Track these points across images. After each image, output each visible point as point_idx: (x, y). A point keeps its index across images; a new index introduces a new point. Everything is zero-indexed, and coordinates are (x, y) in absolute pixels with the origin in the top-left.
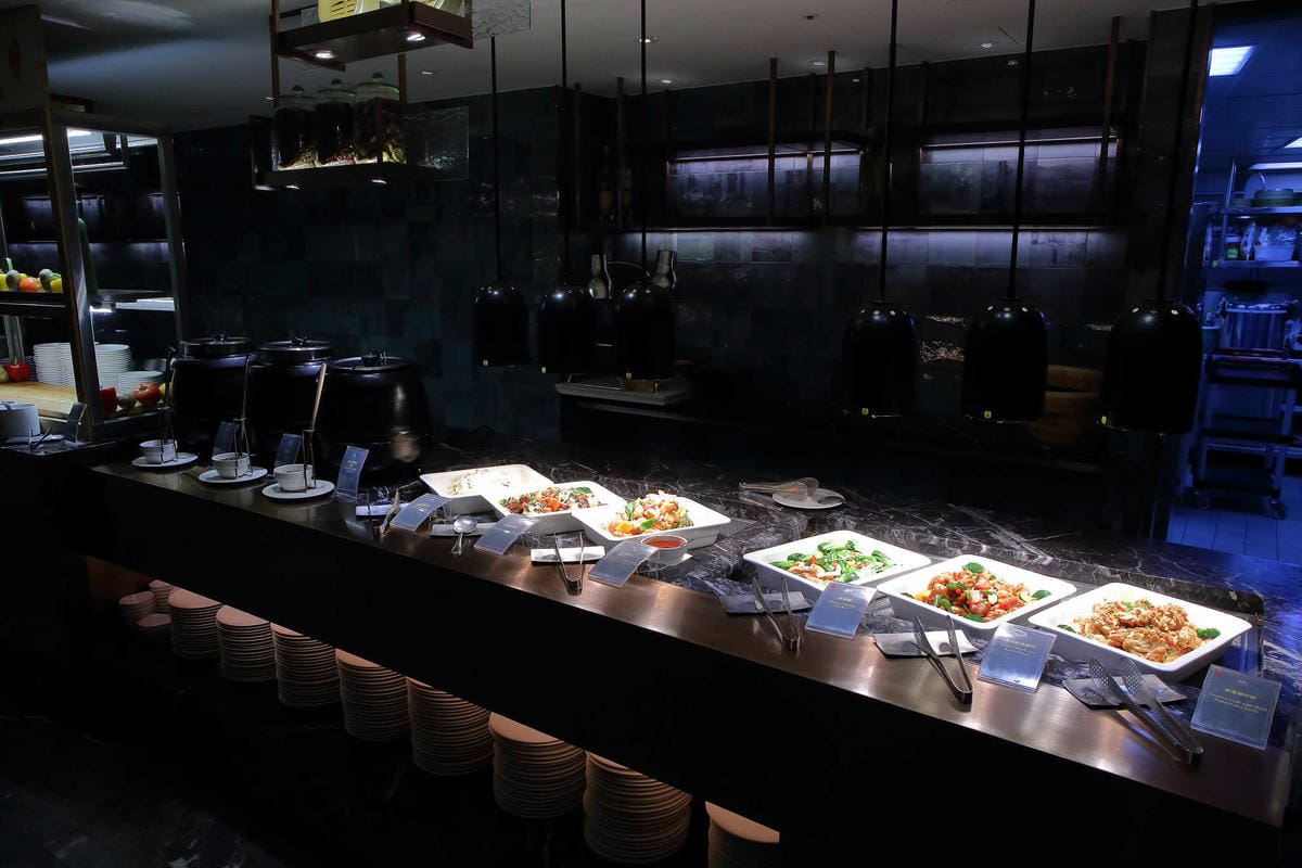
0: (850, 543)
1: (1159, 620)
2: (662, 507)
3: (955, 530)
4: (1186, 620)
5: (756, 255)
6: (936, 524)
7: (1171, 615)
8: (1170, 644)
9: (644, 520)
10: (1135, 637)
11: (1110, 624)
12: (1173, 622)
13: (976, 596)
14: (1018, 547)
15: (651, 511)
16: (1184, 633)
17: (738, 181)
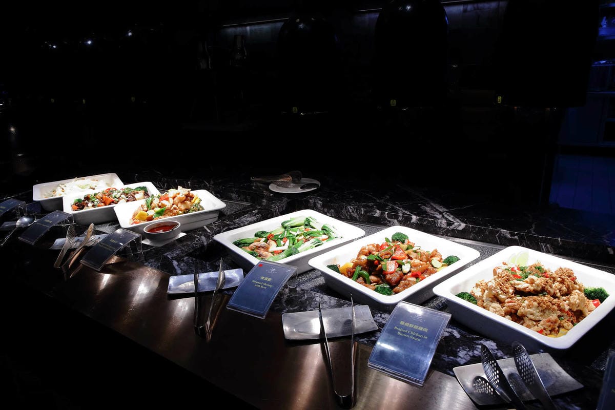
0: (307, 220)
1: (551, 287)
2: (176, 199)
3: (395, 204)
4: (575, 283)
6: (382, 201)
7: (562, 282)
8: (562, 310)
9: (158, 209)
10: (529, 306)
11: (506, 293)
12: (564, 288)
13: (391, 266)
14: (440, 216)
15: (165, 202)
16: (576, 297)
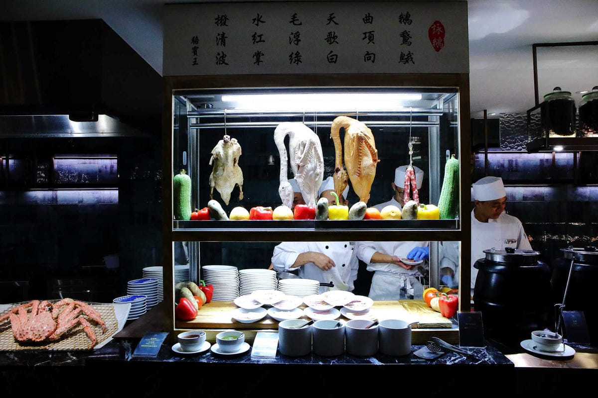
5: (525, 198)
17: (514, 163)
